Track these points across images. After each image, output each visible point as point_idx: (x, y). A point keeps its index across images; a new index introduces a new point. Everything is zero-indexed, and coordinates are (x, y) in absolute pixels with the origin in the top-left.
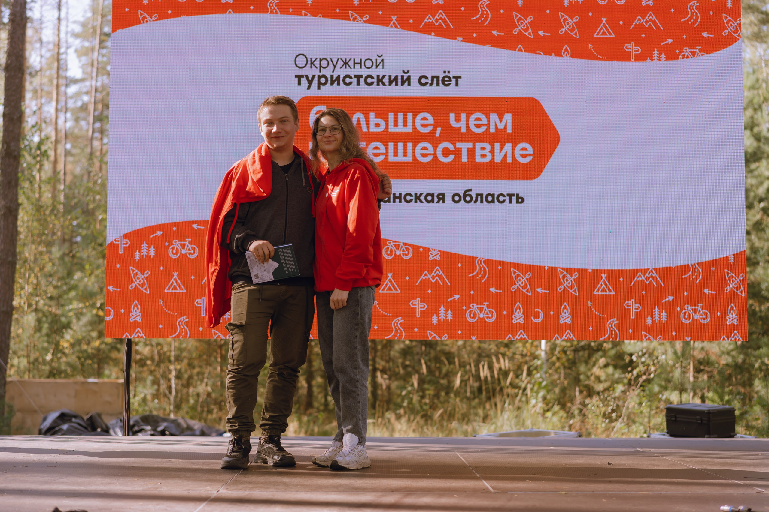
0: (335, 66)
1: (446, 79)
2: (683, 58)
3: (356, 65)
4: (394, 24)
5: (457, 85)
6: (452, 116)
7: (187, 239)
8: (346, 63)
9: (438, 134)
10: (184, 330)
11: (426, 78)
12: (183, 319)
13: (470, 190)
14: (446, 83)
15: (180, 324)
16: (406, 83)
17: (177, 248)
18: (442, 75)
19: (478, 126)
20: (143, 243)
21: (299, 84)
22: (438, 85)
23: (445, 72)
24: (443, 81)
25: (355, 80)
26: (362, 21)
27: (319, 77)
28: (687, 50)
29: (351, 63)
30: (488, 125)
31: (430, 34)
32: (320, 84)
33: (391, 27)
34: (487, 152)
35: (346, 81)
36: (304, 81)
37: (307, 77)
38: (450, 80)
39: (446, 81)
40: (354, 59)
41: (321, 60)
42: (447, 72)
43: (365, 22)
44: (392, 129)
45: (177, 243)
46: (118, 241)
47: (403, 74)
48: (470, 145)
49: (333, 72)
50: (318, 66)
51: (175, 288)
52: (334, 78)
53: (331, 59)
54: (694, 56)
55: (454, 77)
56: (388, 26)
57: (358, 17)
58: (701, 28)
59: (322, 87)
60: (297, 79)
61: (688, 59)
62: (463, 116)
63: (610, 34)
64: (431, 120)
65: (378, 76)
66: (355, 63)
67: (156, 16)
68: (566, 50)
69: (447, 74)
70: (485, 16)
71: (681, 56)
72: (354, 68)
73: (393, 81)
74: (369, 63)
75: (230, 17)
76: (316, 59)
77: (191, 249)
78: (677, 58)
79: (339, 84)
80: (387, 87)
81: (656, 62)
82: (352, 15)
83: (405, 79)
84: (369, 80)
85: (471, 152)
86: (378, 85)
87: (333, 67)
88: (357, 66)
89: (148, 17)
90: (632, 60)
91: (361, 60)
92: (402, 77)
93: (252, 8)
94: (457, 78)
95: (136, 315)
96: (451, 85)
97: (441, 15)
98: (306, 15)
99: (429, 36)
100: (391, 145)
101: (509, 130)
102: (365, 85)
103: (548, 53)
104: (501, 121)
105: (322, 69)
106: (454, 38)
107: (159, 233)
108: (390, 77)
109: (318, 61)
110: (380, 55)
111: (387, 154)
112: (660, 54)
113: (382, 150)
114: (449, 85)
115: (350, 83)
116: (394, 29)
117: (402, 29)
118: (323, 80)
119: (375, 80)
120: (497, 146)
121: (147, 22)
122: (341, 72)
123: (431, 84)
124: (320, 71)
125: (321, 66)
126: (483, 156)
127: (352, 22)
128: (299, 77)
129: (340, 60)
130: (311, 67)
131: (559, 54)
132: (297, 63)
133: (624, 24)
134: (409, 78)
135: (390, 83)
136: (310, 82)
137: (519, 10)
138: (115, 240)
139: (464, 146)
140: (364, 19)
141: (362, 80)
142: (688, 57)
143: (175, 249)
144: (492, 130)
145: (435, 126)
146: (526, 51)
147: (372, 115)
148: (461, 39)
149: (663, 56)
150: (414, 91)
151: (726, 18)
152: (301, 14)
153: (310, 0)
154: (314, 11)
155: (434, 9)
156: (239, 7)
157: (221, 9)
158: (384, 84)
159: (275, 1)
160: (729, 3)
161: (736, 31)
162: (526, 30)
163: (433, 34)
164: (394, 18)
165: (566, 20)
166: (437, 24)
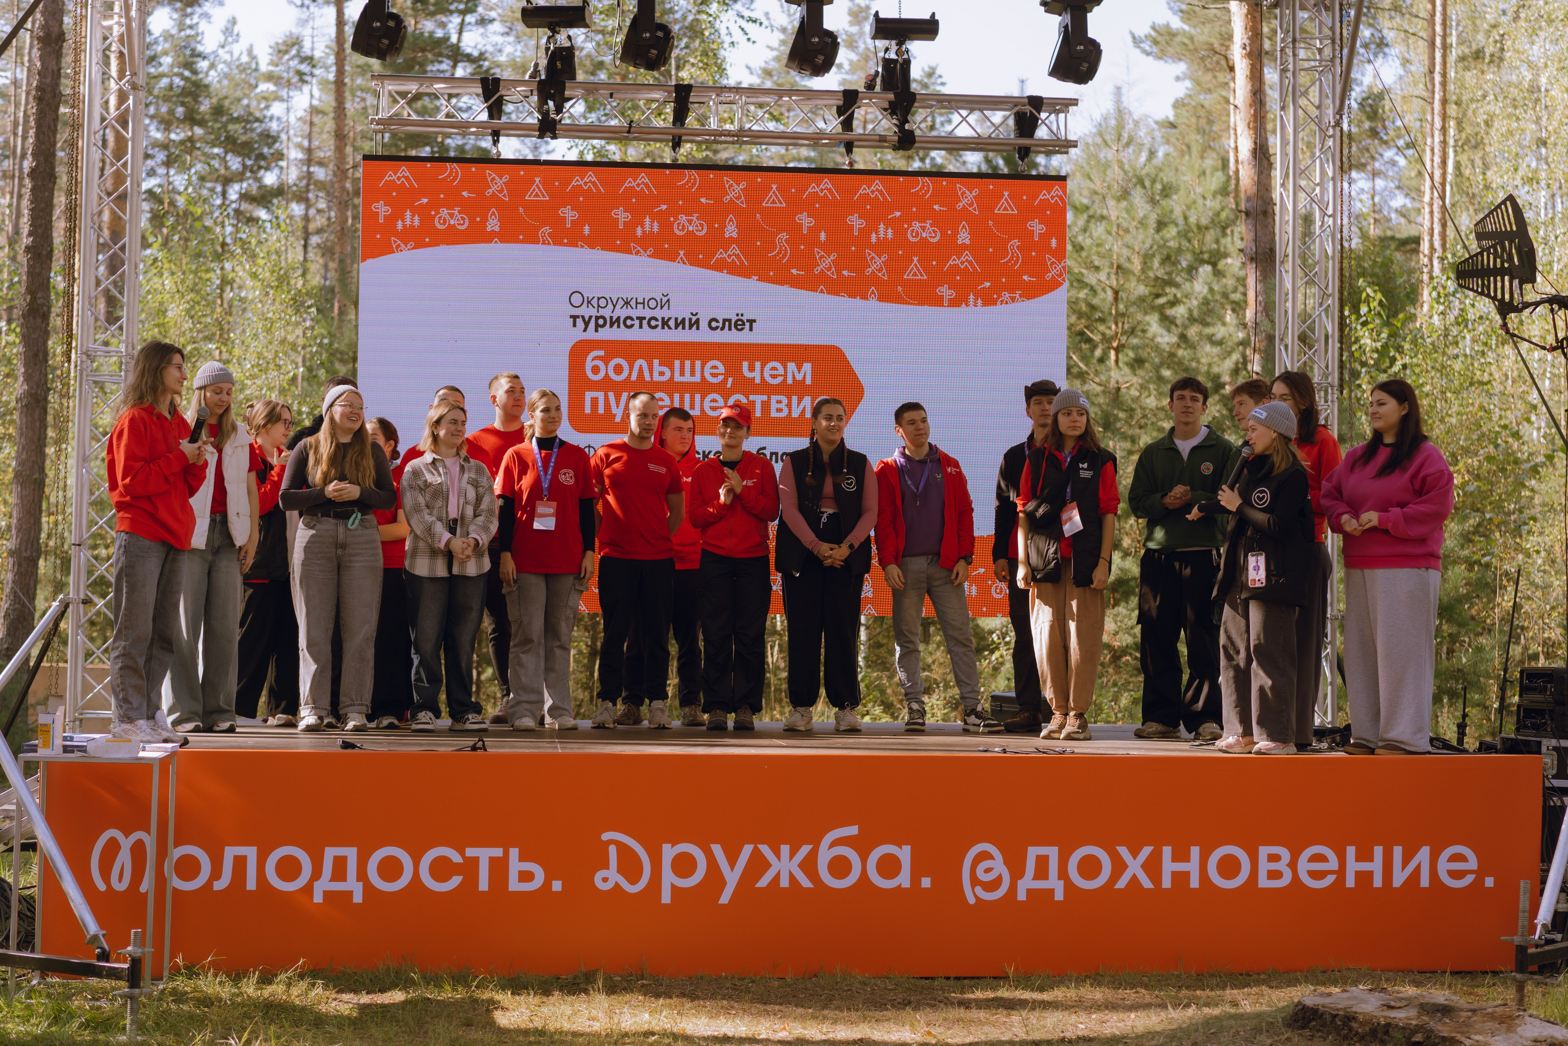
0: (614, 306)
2: (1001, 304)
3: (638, 305)
4: (682, 259)
5: (751, 329)
6: (745, 364)
8: (627, 303)
9: (729, 386)
11: (717, 321)
13: (764, 448)
14: (739, 327)
16: (695, 327)
18: (734, 319)
19: (774, 377)
21: (575, 325)
22: (730, 329)
23: (737, 315)
24: (736, 325)
25: (637, 322)
26: (646, 255)
27: (597, 318)
28: (1006, 295)
29: (633, 303)
30: (785, 375)
31: (721, 271)
32: (597, 326)
33: (679, 262)
34: (782, 406)
35: (626, 322)
36: (579, 322)
37: (583, 317)
38: (744, 324)
39: (739, 324)
40: (636, 299)
41: (599, 299)
42: (740, 315)
43: (649, 256)
44: (678, 378)
47: (691, 317)
48: (765, 398)
49: (613, 312)
50: (596, 305)
52: (614, 319)
53: (611, 298)
54: (1013, 301)
55: (748, 321)
56: (674, 261)
57: (641, 251)
58: (1023, 270)
59: (600, 329)
60: (572, 320)
61: (1007, 305)
62: (758, 364)
63: (922, 275)
64: (721, 369)
65: (663, 319)
66: (637, 303)
67: (411, 245)
68: (873, 292)
69: (740, 317)
70: (783, 252)
71: (999, 302)
72: (636, 308)
73: (680, 324)
74: (653, 304)
75: (496, 249)
76: (593, 298)
78: (995, 304)
79: (619, 327)
80: (673, 330)
81: (971, 308)
82: (635, 248)
83: (693, 322)
84: (653, 323)
85: (766, 406)
86: (663, 328)
87: (612, 307)
88: (640, 306)
89: (402, 245)
90: (945, 305)
91: (644, 299)
92: (690, 319)
93: (521, 237)
94: (752, 322)
96: (744, 330)
97: (735, 249)
98: (582, 247)
99: (721, 274)
100: (677, 396)
101: (808, 381)
102: (648, 327)
103: (852, 295)
104: (799, 371)
105: (600, 308)
106: (749, 277)
108: (676, 319)
109: (595, 300)
110: (665, 294)
112: (976, 299)
114: (742, 329)
115: (632, 326)
116: (681, 265)
117: (690, 265)
118: (601, 322)
119: (660, 323)
120: (795, 399)
121: (401, 251)
122: (622, 312)
123: (723, 329)
124: (598, 312)
125: (599, 306)
126: (779, 410)
127: (634, 256)
128: (574, 318)
129: (620, 300)
130: (588, 307)
131: (864, 297)
132: (572, 302)
133: (937, 265)
134: (697, 321)
135: (677, 327)
136: (587, 324)
137: (822, 247)
139: (758, 399)
140: (648, 253)
141: (645, 322)
142: (1007, 303)
144: (790, 381)
145: (727, 375)
146: (828, 293)
147: (656, 362)
148: (756, 278)
149: (979, 301)
150: (703, 335)
151: (1049, 259)
152: (577, 246)
153: (587, 229)
154: (592, 243)
155: (727, 243)
156: (507, 236)
157: (486, 237)
158: (670, 328)
159: (547, 230)
160: (1054, 243)
161: (1060, 275)
162: (829, 269)
163: (725, 271)
164: (682, 253)
165: (873, 258)
166: (729, 261)
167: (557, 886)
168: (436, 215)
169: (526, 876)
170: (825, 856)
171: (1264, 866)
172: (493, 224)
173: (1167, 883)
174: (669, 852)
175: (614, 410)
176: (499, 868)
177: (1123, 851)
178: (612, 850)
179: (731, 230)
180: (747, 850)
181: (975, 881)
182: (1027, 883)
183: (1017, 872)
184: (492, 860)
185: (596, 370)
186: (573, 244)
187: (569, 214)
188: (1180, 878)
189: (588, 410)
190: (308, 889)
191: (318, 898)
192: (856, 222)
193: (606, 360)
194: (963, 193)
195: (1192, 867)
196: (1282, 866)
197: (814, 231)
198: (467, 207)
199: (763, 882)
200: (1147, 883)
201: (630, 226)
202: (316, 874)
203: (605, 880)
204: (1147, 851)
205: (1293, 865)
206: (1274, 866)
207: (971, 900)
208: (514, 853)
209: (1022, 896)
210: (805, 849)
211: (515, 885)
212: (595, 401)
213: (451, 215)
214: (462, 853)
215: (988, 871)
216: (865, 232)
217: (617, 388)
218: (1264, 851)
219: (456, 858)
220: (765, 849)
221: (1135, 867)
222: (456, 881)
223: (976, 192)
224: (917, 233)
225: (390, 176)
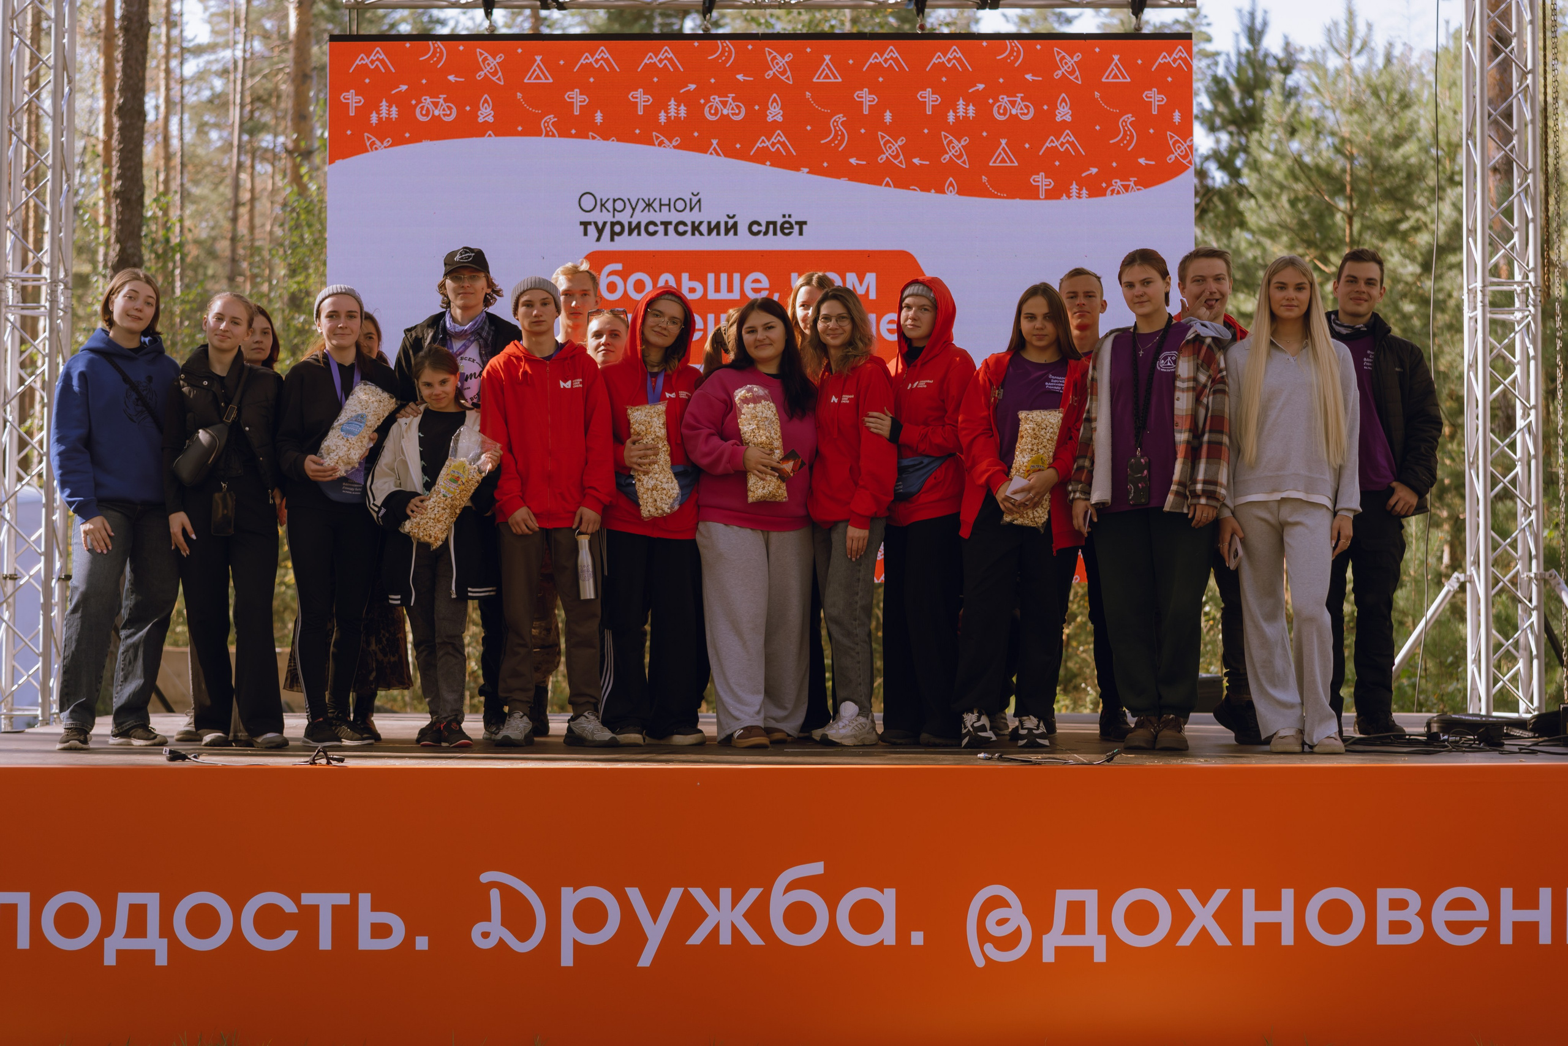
0: (634, 209)
1: (787, 225)
2: (1112, 194)
3: (663, 207)
4: (715, 149)
5: (801, 233)
8: (649, 205)
11: (759, 224)
14: (787, 231)
16: (732, 232)
18: (780, 221)
21: (586, 234)
22: (775, 233)
23: (784, 216)
24: (782, 228)
25: (661, 228)
26: (671, 146)
27: (613, 224)
28: (1118, 183)
29: (656, 205)
31: (764, 163)
32: (613, 234)
33: (711, 154)
35: (649, 230)
36: (591, 229)
37: (596, 224)
38: (792, 227)
39: (786, 228)
40: (660, 200)
41: (614, 201)
42: (787, 216)
43: (675, 147)
44: (712, 295)
47: (727, 219)
49: (631, 217)
50: (611, 209)
52: (633, 225)
53: (629, 200)
54: (1127, 191)
55: (797, 223)
56: (706, 152)
57: (666, 141)
58: (1138, 152)
59: (616, 237)
60: (582, 227)
61: (1119, 196)
63: (1012, 162)
64: (765, 283)
65: (693, 223)
66: (661, 205)
67: (388, 141)
68: (951, 184)
69: (787, 219)
70: (839, 138)
71: (1109, 192)
72: (660, 211)
73: (714, 228)
74: (680, 205)
75: (490, 143)
76: (608, 200)
78: (1104, 194)
79: (639, 234)
80: (706, 236)
81: (1074, 200)
82: (657, 138)
83: (729, 226)
84: (681, 228)
86: (693, 234)
87: (631, 211)
88: (665, 209)
89: (377, 142)
90: (1041, 197)
91: (670, 200)
92: (726, 223)
93: (520, 128)
94: (801, 224)
96: (793, 234)
97: (779, 136)
98: (594, 138)
99: (763, 166)
101: (873, 296)
102: (675, 234)
103: (925, 189)
104: (861, 283)
105: (616, 212)
106: (798, 169)
108: (709, 223)
109: (611, 202)
110: (695, 193)
112: (1080, 189)
114: (790, 233)
115: (655, 233)
116: (715, 156)
117: (726, 155)
118: (617, 229)
119: (689, 228)
121: (376, 149)
122: (643, 217)
123: (766, 233)
124: (614, 216)
125: (614, 209)
127: (657, 148)
128: (585, 224)
129: (641, 201)
130: (601, 211)
131: (941, 190)
132: (582, 205)
133: (1031, 148)
134: (735, 225)
135: (710, 232)
136: (600, 232)
137: (887, 129)
140: (674, 143)
141: (671, 228)
142: (1118, 193)
146: (895, 186)
147: (685, 276)
148: (806, 170)
149: (1084, 192)
150: (743, 242)
151: (1171, 137)
152: (587, 137)
153: (599, 117)
154: (605, 133)
155: (770, 129)
156: (503, 127)
157: (477, 130)
158: (701, 234)
159: (551, 118)
160: (1177, 117)
161: (1186, 156)
162: (896, 157)
163: (768, 163)
164: (715, 142)
165: (950, 142)
166: (773, 150)
167: (422, 943)
168: (416, 105)
169: (381, 931)
170: (779, 903)
171: (1385, 916)
172: (486, 114)
173: (1249, 938)
174: (570, 899)
176: (345, 918)
177: (1188, 896)
178: (495, 895)
179: (775, 113)
180: (675, 895)
181: (984, 936)
182: (1055, 939)
183: (1041, 923)
184: (336, 909)
185: (612, 288)
186: (582, 135)
187: (577, 98)
188: (1268, 932)
190: (97, 946)
191: (110, 959)
192: (929, 98)
193: (624, 275)
194: (1063, 58)
195: (1285, 917)
196: (1410, 915)
197: (877, 111)
198: (456, 95)
199: (697, 938)
200: (1221, 939)
201: (652, 111)
202: (107, 928)
203: (486, 935)
204: (1220, 895)
205: (1425, 913)
206: (1399, 915)
207: (980, 962)
208: (365, 899)
209: (1048, 956)
210: (753, 894)
211: (366, 942)
213: (436, 104)
214: (297, 900)
215: (1001, 922)
216: (940, 111)
218: (1384, 895)
219: (288, 906)
220: (698, 894)
221: (1204, 916)
222: (289, 937)
223: (1078, 57)
224: (1005, 109)
225: (362, 60)
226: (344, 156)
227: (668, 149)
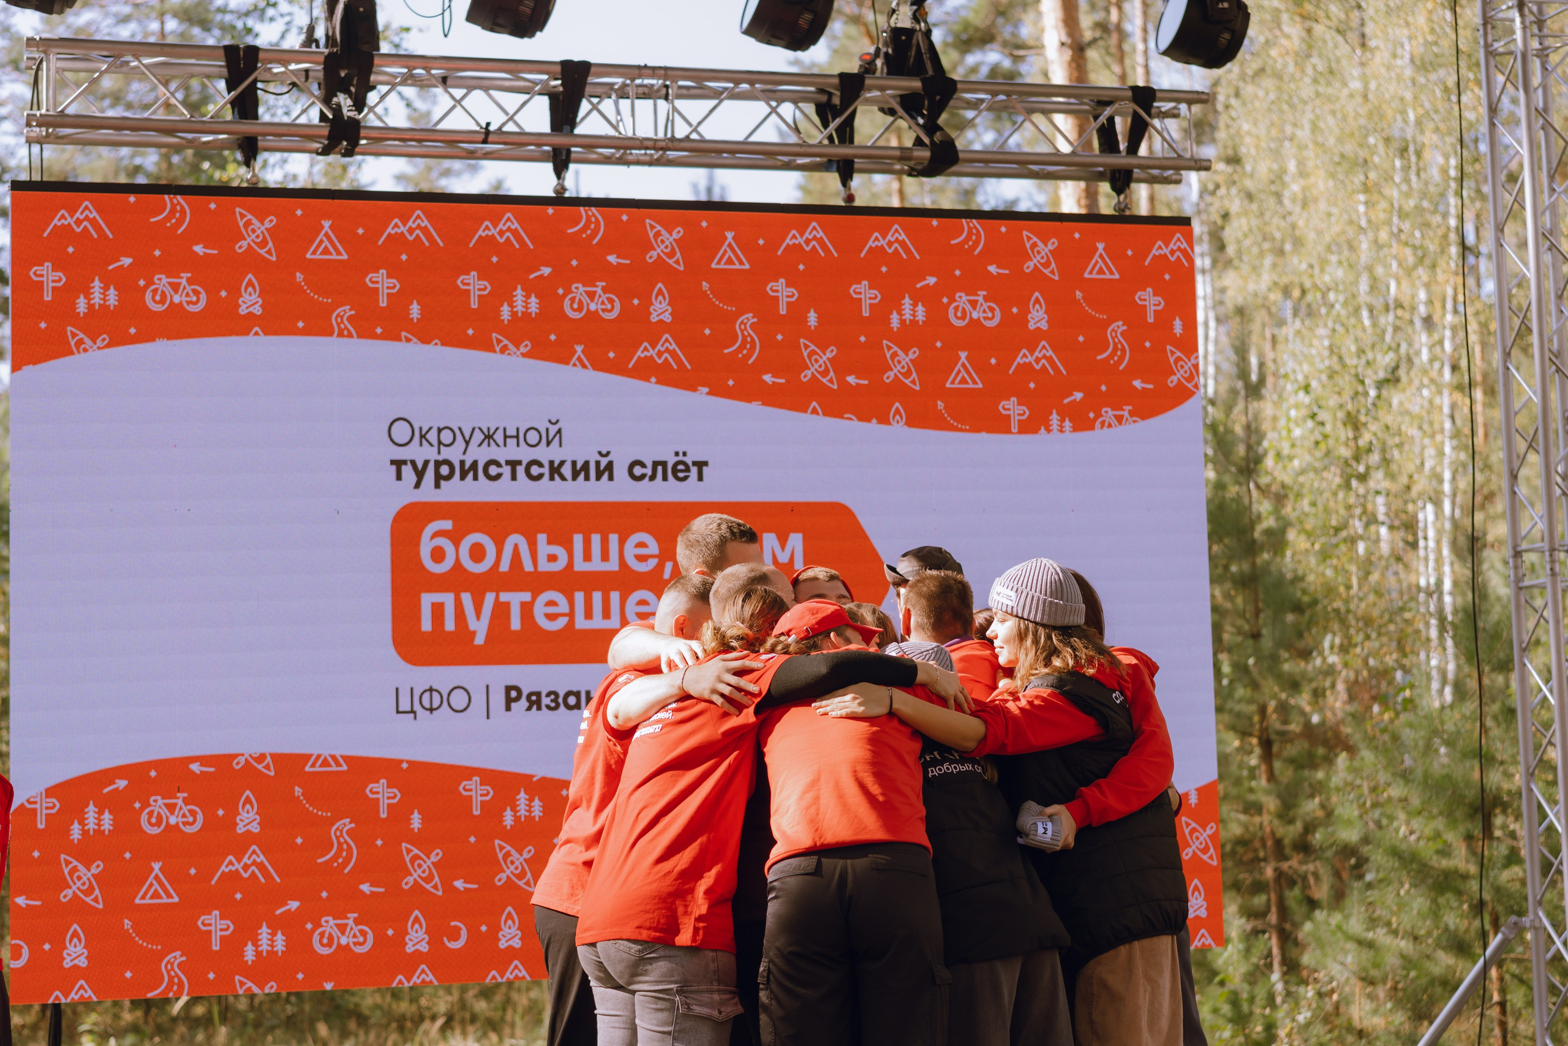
0: (467, 443)
1: (681, 467)
2: (1102, 427)
3: (508, 440)
4: (579, 359)
5: (700, 478)
7: (179, 795)
8: (489, 437)
9: (667, 574)
10: (176, 980)
11: (643, 465)
12: (175, 957)
14: (681, 475)
15: (169, 967)
16: (606, 476)
17: (159, 814)
18: (671, 460)
20: (87, 805)
21: (399, 477)
22: (665, 478)
23: (677, 454)
24: (675, 471)
25: (506, 471)
26: (518, 353)
27: (438, 464)
28: (1108, 413)
29: (499, 437)
31: (647, 379)
32: (439, 478)
33: (575, 365)
35: (489, 471)
36: (407, 470)
37: (413, 463)
38: (687, 469)
39: (679, 470)
40: (505, 429)
41: (440, 430)
42: (681, 454)
43: (524, 355)
44: (580, 566)
45: (158, 803)
46: (35, 803)
47: (599, 458)
49: (464, 453)
50: (435, 442)
51: (156, 895)
52: (467, 465)
53: (460, 429)
54: (1120, 424)
55: (695, 463)
56: (567, 363)
57: (511, 346)
58: (1133, 371)
59: (443, 483)
60: (394, 468)
61: (1111, 430)
63: (975, 382)
64: (653, 547)
65: (551, 463)
66: (506, 437)
67: (104, 340)
68: (897, 412)
69: (681, 458)
70: (748, 346)
71: (1098, 424)
72: (505, 445)
73: (581, 471)
74: (533, 437)
75: (257, 345)
76: (430, 429)
77: (188, 814)
78: (1092, 428)
79: (476, 478)
80: (570, 482)
81: (1055, 434)
82: (499, 341)
83: (602, 468)
84: (534, 470)
86: (552, 478)
87: (464, 445)
88: (511, 442)
89: (87, 340)
90: (1013, 430)
91: (518, 429)
92: (598, 463)
93: (301, 324)
94: (701, 465)
95: (75, 954)
96: (689, 480)
97: (668, 343)
98: (408, 340)
99: (646, 384)
100: (579, 597)
102: (526, 478)
103: (864, 418)
104: (783, 547)
105: (442, 447)
106: (693, 388)
107: (122, 784)
108: (574, 463)
109: (434, 432)
110: (554, 421)
111: (571, 615)
112: (1062, 420)
113: (563, 606)
114: (685, 478)
115: (498, 477)
116: (579, 369)
117: (594, 369)
118: (445, 470)
119: (546, 470)
121: (85, 350)
122: (480, 454)
123: (653, 478)
124: (439, 453)
125: (440, 443)
127: (499, 356)
128: (398, 464)
130: (421, 445)
131: (884, 420)
132: (393, 436)
133: (998, 364)
134: (610, 466)
135: (575, 477)
136: (420, 474)
137: (812, 335)
138: (28, 801)
140: (523, 349)
141: (520, 470)
142: (1110, 426)
143: (155, 814)
145: (662, 558)
146: (825, 414)
147: (542, 538)
148: (706, 390)
149: (1067, 424)
150: (621, 490)
151: (1173, 353)
152: (399, 339)
153: (415, 311)
154: (425, 333)
155: (654, 333)
156: (275, 322)
157: (240, 326)
158: (563, 478)
159: (346, 310)
160: (1178, 326)
161: (1190, 379)
162: (825, 373)
163: (653, 379)
164: (579, 349)
165: (895, 354)
166: (660, 361)
168: (146, 287)
172: (250, 302)
175: (473, 624)
179: (661, 310)
185: (438, 555)
186: (391, 335)
187: (383, 283)
189: (426, 625)
192: (865, 294)
193: (456, 537)
194: (1034, 245)
197: (797, 311)
198: (202, 273)
201: (492, 303)
212: (438, 610)
213: (175, 287)
216: (881, 313)
217: (478, 585)
223: (1054, 243)
224: (964, 311)
225: (62, 219)
226: (36, 360)
227: (514, 358)
